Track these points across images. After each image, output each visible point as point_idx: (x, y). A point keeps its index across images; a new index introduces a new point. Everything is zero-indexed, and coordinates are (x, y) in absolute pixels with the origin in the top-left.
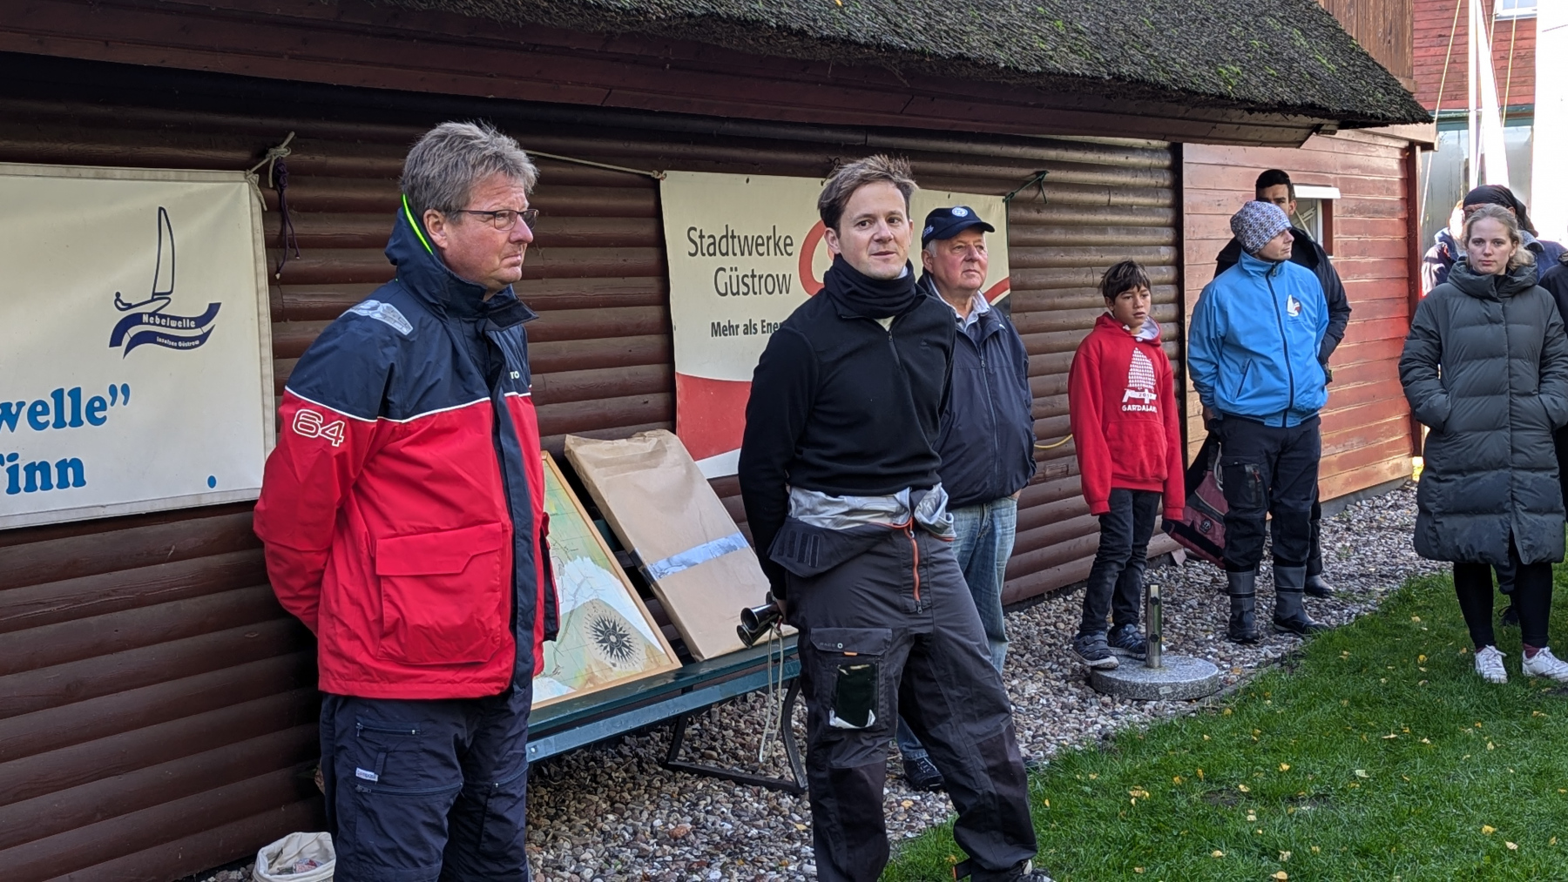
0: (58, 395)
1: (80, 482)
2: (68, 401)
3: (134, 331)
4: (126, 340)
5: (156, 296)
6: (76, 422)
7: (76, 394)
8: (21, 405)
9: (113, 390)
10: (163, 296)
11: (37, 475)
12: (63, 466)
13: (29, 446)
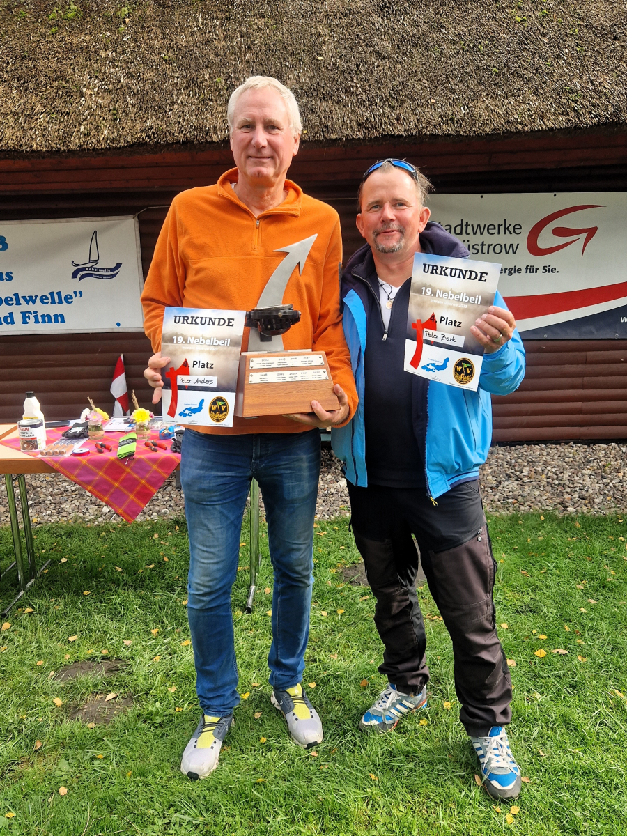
1: (63, 321)
2: (56, 296)
3: (82, 273)
4: (79, 276)
5: (90, 261)
6: (60, 302)
7: (59, 294)
8: (36, 297)
9: (75, 292)
10: (94, 261)
11: (46, 318)
12: (56, 316)
13: (42, 309)
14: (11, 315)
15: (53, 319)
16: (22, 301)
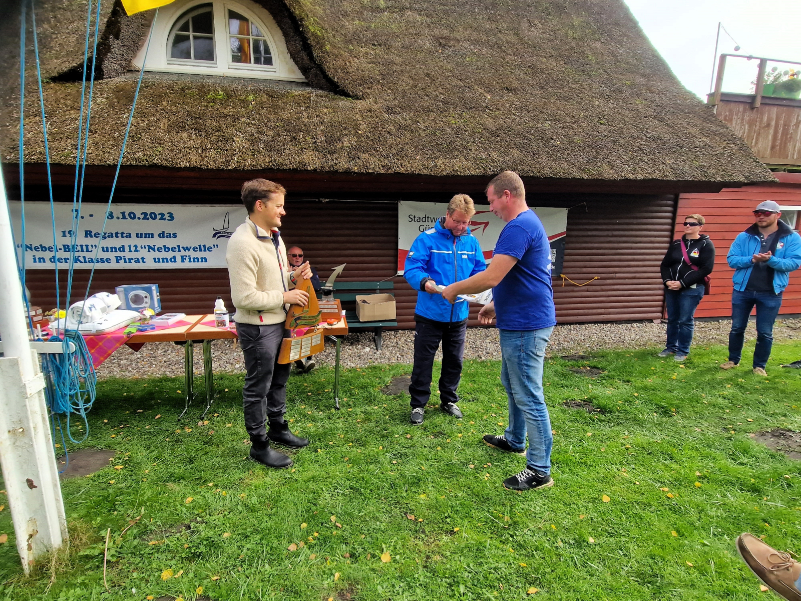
0: (200, 246)
1: (206, 261)
2: (202, 247)
3: (219, 235)
4: (217, 236)
5: (224, 228)
6: (205, 251)
7: (204, 246)
8: (190, 247)
9: (214, 246)
10: (226, 228)
11: (196, 260)
12: (202, 258)
13: (193, 254)
14: (174, 257)
15: (200, 260)
16: (181, 249)
